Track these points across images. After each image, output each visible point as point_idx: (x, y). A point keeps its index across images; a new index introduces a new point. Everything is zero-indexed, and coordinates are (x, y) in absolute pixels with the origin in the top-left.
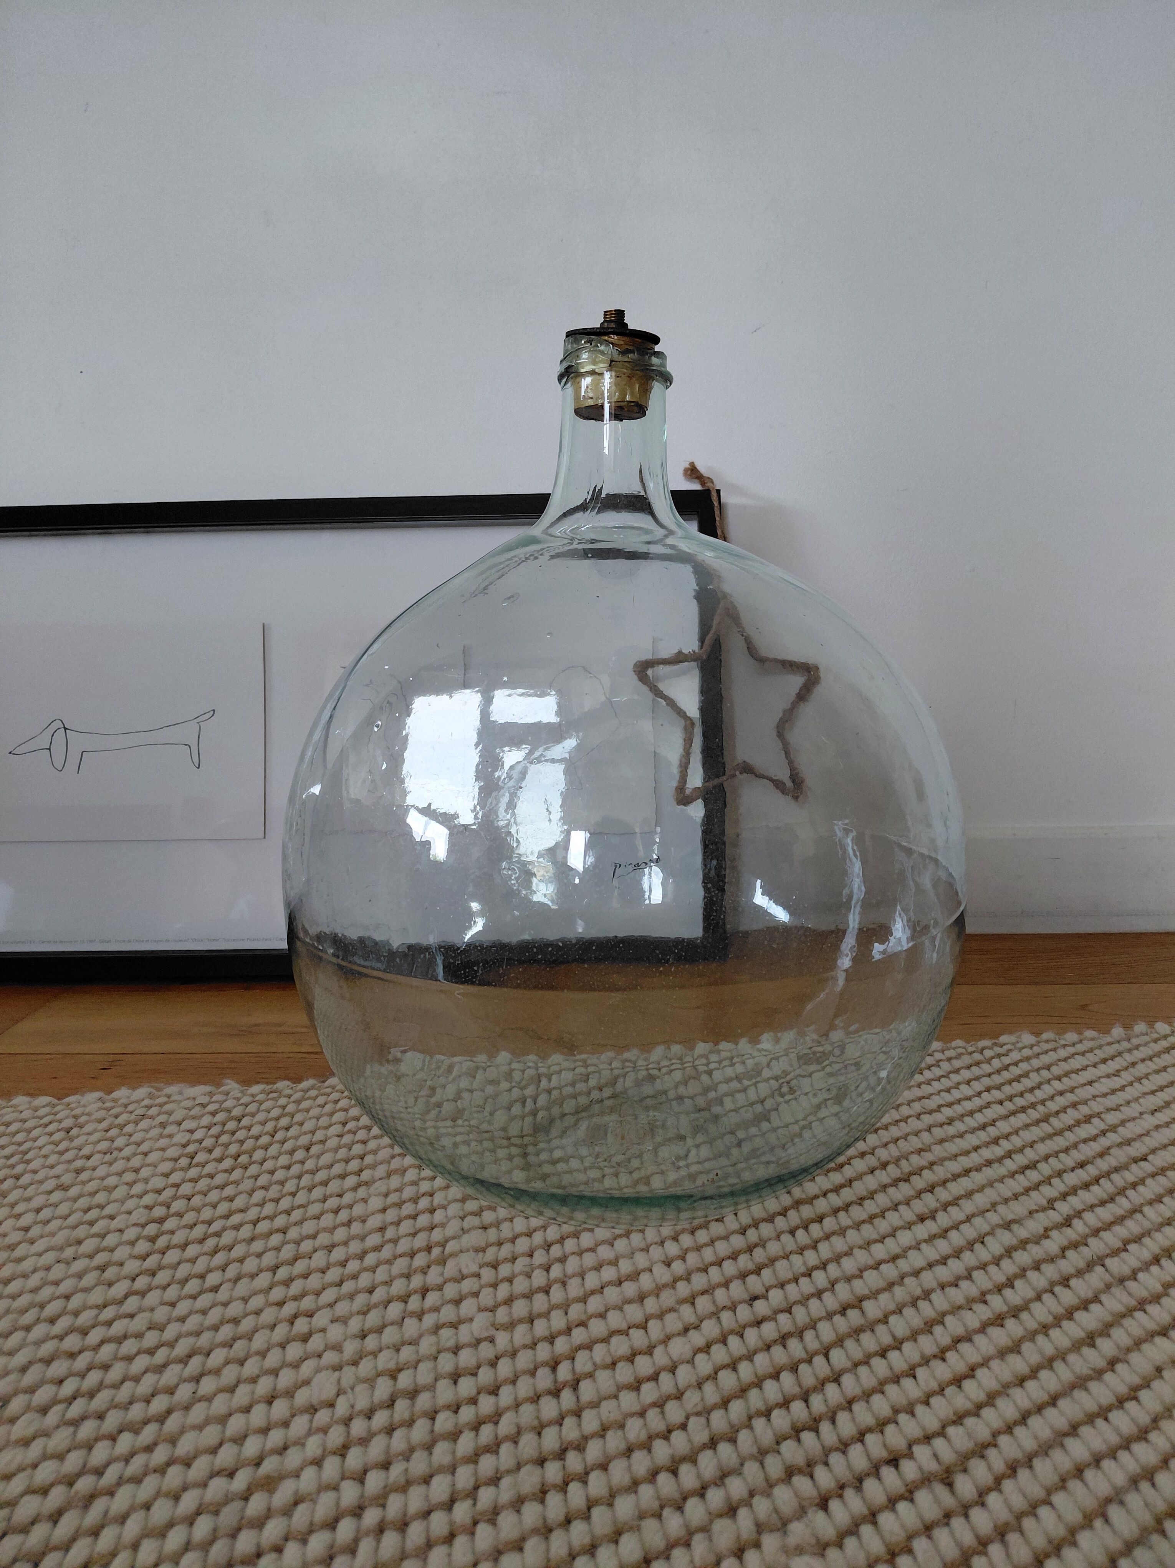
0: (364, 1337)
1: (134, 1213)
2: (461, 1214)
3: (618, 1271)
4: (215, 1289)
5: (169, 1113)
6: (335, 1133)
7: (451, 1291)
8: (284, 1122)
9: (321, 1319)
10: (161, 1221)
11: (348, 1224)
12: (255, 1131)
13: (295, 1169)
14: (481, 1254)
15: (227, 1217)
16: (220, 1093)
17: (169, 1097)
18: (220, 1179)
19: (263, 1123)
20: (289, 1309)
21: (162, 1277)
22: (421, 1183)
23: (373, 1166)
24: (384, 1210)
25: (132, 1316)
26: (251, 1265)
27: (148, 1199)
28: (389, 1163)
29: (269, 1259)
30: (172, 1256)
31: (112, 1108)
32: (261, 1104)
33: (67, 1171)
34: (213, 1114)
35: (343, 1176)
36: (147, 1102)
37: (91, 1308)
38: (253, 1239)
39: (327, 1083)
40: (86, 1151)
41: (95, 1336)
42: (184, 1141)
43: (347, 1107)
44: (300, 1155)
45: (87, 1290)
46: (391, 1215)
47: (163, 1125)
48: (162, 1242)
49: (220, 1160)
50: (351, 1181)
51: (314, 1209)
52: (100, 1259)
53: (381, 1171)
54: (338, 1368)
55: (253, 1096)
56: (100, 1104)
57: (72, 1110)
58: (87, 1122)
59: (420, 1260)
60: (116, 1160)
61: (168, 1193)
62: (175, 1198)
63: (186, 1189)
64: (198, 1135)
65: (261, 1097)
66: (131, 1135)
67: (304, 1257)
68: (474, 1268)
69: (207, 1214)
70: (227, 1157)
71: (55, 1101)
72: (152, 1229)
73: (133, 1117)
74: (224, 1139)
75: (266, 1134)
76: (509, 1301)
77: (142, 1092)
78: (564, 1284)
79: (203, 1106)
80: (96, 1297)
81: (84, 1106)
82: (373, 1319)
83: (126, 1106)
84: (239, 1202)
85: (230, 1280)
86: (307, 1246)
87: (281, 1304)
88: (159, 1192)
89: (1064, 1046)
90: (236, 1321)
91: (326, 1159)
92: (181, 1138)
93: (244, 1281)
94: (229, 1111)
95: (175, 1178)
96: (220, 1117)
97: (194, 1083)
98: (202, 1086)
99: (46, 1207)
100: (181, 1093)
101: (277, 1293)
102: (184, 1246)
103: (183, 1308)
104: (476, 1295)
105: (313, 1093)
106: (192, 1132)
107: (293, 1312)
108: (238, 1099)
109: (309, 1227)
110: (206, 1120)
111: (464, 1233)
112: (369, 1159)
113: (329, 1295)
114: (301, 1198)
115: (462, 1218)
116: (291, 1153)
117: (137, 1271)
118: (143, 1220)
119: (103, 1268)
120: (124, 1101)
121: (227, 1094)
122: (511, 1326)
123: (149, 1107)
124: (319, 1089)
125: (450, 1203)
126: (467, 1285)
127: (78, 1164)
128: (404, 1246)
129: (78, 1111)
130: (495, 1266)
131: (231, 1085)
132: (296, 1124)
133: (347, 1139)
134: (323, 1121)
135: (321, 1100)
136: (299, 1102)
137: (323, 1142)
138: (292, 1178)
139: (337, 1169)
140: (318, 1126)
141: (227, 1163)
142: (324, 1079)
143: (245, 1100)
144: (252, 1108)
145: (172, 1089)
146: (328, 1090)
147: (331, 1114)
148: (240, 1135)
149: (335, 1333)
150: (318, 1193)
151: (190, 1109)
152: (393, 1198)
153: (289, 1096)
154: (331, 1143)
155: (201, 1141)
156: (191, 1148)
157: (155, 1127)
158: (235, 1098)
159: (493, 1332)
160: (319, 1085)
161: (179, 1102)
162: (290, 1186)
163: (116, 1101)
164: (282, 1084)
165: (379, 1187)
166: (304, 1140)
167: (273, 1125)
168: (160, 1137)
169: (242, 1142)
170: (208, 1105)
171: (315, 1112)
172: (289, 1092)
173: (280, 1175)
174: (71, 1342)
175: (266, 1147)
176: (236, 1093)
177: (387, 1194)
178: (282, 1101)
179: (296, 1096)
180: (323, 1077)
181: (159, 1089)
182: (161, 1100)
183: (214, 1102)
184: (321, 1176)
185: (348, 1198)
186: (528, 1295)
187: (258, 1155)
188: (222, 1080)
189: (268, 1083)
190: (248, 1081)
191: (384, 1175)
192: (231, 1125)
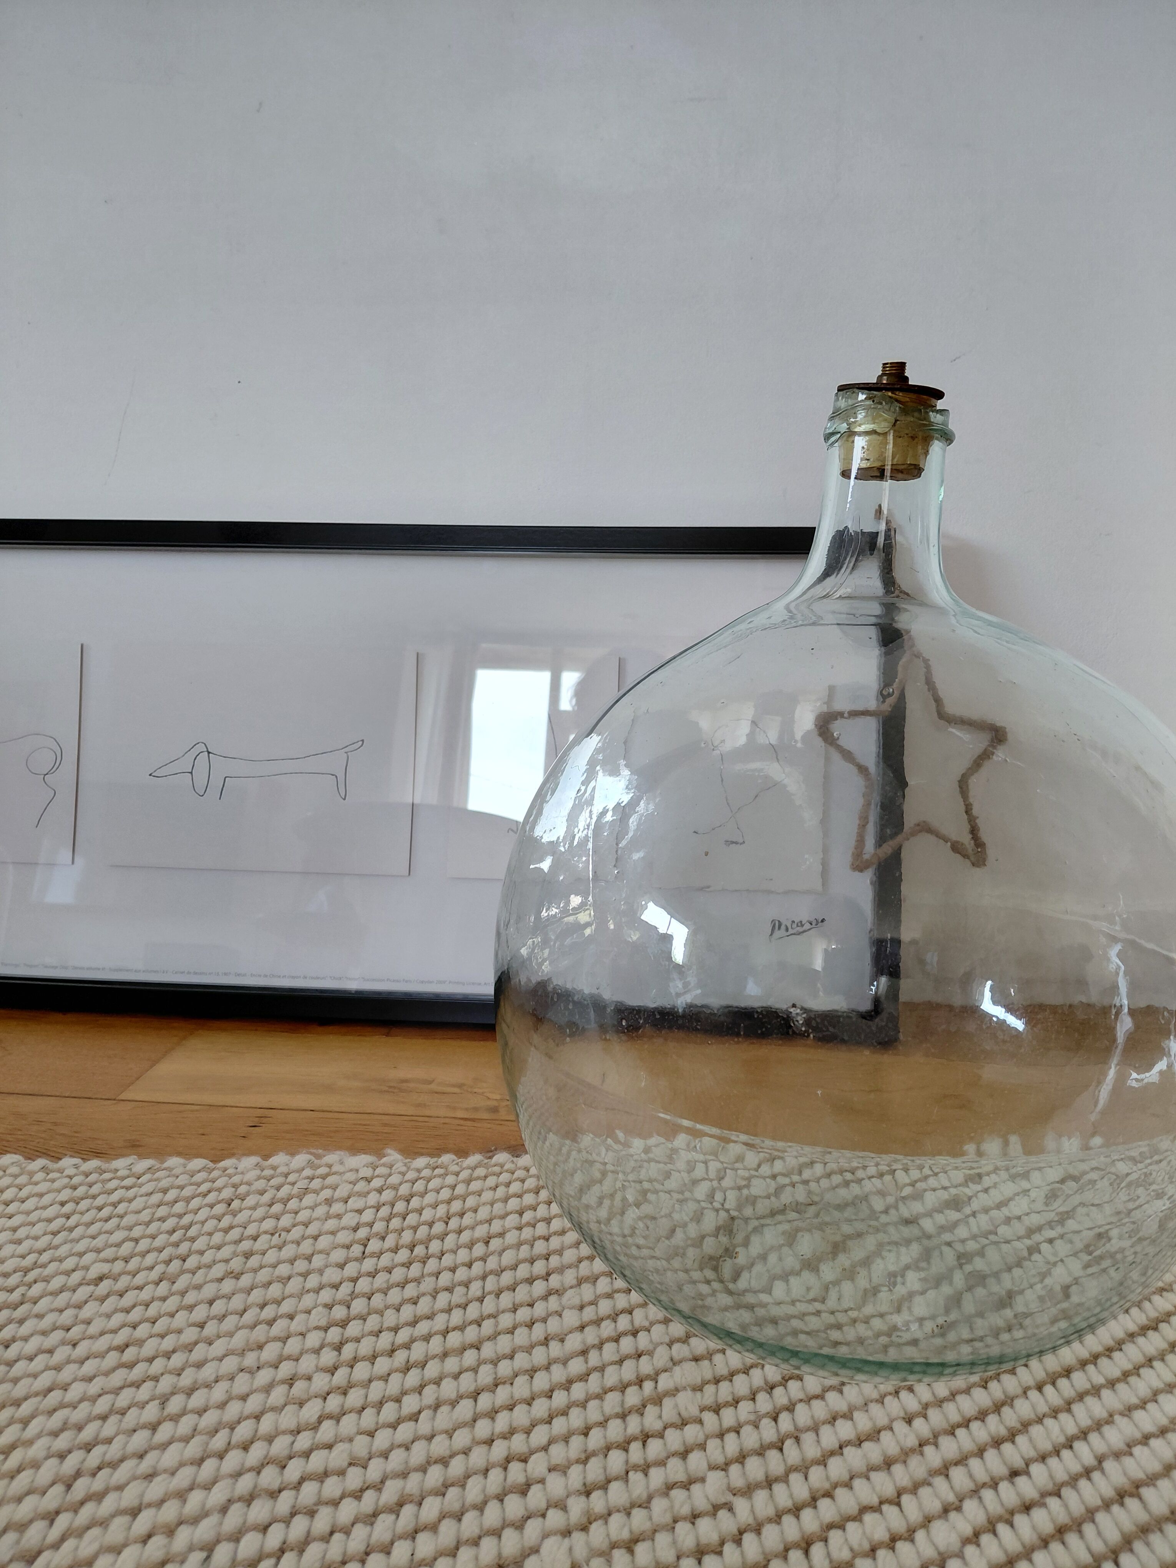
0: (588, 1494)
1: (313, 1312)
2: (667, 1339)
3: (856, 1427)
4: (415, 1417)
5: (335, 1188)
6: (513, 1225)
7: (674, 1439)
8: (456, 1206)
9: (538, 1465)
10: (344, 1324)
11: (546, 1342)
12: (427, 1215)
13: (477, 1268)
14: (699, 1394)
15: (414, 1323)
16: (384, 1165)
17: (330, 1166)
18: (398, 1274)
19: (435, 1206)
20: (499, 1450)
21: (355, 1398)
22: (616, 1296)
23: (561, 1270)
24: (582, 1328)
25: (330, 1447)
26: (448, 1389)
27: (326, 1295)
28: (577, 1267)
29: (467, 1383)
30: (361, 1371)
31: (272, 1177)
32: (428, 1182)
33: (235, 1254)
34: (380, 1191)
35: (530, 1281)
36: (308, 1172)
37: (284, 1433)
38: (445, 1355)
39: (494, 1161)
40: (251, 1230)
41: (294, 1470)
42: (353, 1224)
43: (519, 1192)
44: (479, 1250)
45: (278, 1409)
46: (591, 1335)
47: (329, 1202)
48: (348, 1351)
49: (395, 1250)
50: (539, 1287)
51: (506, 1320)
52: (286, 1369)
53: (570, 1277)
54: (567, 1533)
55: (419, 1171)
56: (258, 1172)
57: (229, 1177)
58: (248, 1194)
59: (633, 1397)
60: (285, 1243)
61: (345, 1289)
62: (353, 1295)
63: (363, 1285)
64: (368, 1216)
65: (426, 1173)
66: (296, 1213)
67: (504, 1383)
68: (694, 1412)
69: (390, 1319)
70: (402, 1247)
71: (210, 1165)
72: (334, 1334)
73: (295, 1191)
74: (395, 1223)
75: (439, 1220)
76: (741, 1458)
77: (301, 1159)
78: (797, 1440)
79: (368, 1180)
80: (288, 1419)
81: (242, 1173)
82: (594, 1470)
83: (286, 1175)
84: (424, 1306)
85: (429, 1407)
86: (505, 1368)
87: (490, 1442)
88: (336, 1286)
90: (444, 1461)
91: (508, 1258)
92: (350, 1220)
93: (444, 1409)
94: (395, 1188)
95: (351, 1269)
96: (387, 1195)
97: (354, 1150)
98: (363, 1156)
99: (219, 1298)
100: (341, 1163)
101: (483, 1428)
102: (373, 1358)
103: (383, 1439)
104: (703, 1447)
105: (481, 1172)
106: (360, 1212)
107: (505, 1454)
108: (404, 1174)
109: (504, 1343)
110: (373, 1198)
111: (674, 1364)
112: (554, 1261)
113: (540, 1436)
114: (489, 1305)
115: (670, 1346)
116: (470, 1246)
117: (326, 1389)
118: (323, 1323)
119: (290, 1382)
120: (283, 1169)
121: (391, 1167)
122: (748, 1491)
123: (312, 1179)
124: (486, 1166)
125: (652, 1324)
126: (691, 1433)
127: (246, 1245)
128: (612, 1376)
129: (236, 1179)
130: (716, 1411)
131: (393, 1156)
132: (469, 1210)
133: (527, 1233)
134: (498, 1208)
135: (491, 1181)
136: (468, 1182)
137: (502, 1235)
138: (476, 1279)
139: (523, 1271)
140: (493, 1214)
141: (403, 1255)
142: (491, 1154)
143: (411, 1175)
144: (419, 1186)
145: (332, 1158)
146: (497, 1169)
147: (506, 1200)
148: (412, 1219)
149: (556, 1485)
150: (506, 1299)
151: (354, 1183)
152: (589, 1313)
153: (457, 1174)
154: (511, 1237)
155: (371, 1225)
156: (362, 1233)
157: (320, 1204)
158: (399, 1173)
159: (729, 1497)
160: (486, 1161)
161: (342, 1174)
162: (475, 1289)
163: (274, 1168)
164: (446, 1158)
165: (571, 1297)
166: (481, 1231)
167: (445, 1210)
168: (328, 1217)
169: (415, 1229)
170: (372, 1179)
171: (487, 1196)
172: (455, 1168)
173: (462, 1274)
174: (269, 1477)
175: (442, 1237)
176: (399, 1166)
177: (582, 1308)
178: (450, 1180)
179: (464, 1175)
180: (489, 1151)
181: (319, 1157)
182: (323, 1171)
183: (378, 1176)
184: (507, 1278)
185: (540, 1309)
186: (761, 1452)
187: (435, 1246)
188: (383, 1149)
189: (431, 1155)
190: (410, 1152)
191: (574, 1282)
192: (400, 1206)
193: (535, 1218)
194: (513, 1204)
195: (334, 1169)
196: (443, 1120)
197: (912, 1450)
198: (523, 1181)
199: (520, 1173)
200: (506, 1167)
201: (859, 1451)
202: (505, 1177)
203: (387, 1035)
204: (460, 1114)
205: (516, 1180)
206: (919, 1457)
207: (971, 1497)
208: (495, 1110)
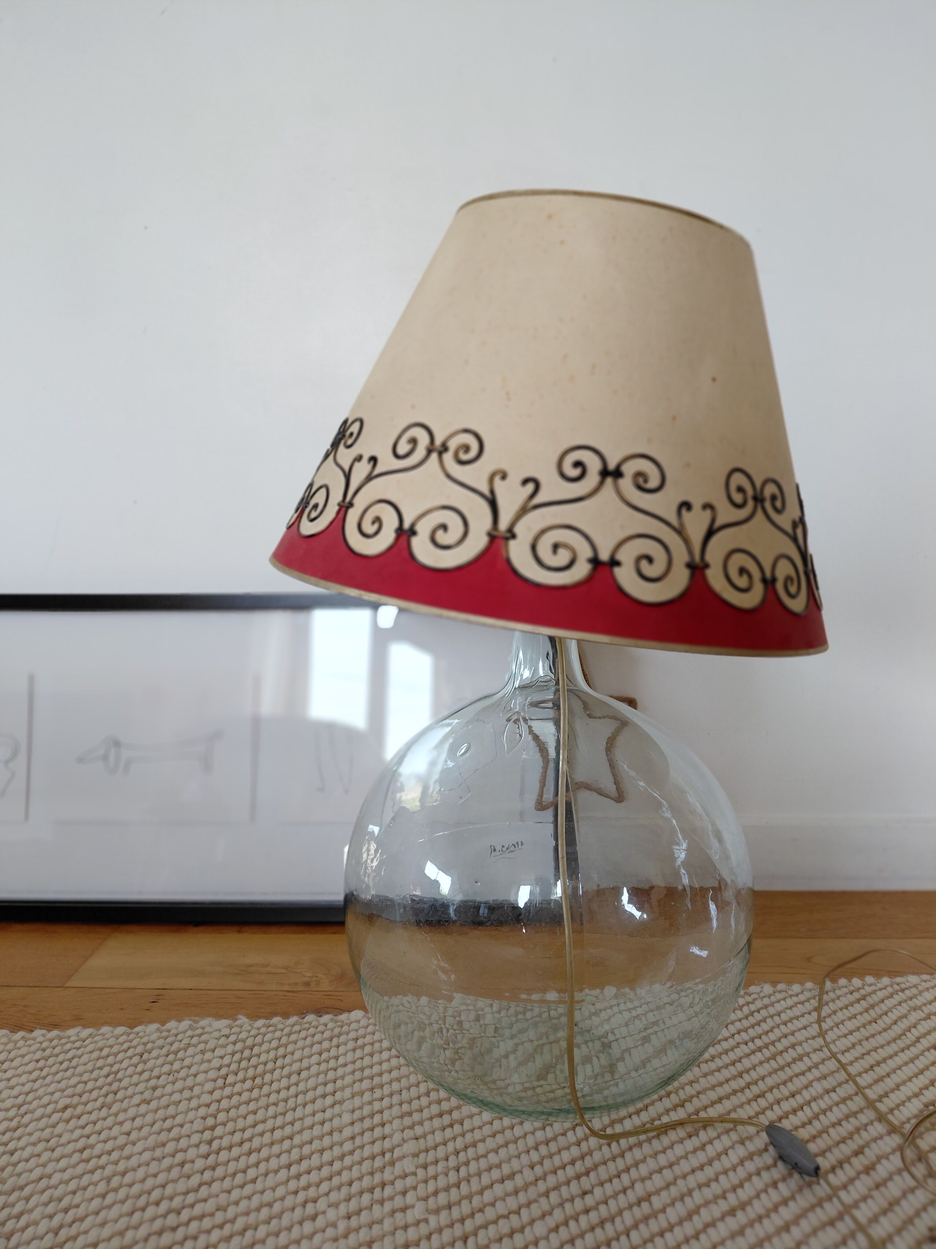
0: (349, 1218)
1: (195, 1122)
2: (401, 1127)
3: (502, 1172)
4: (254, 1181)
5: (206, 1042)
6: (315, 1062)
7: (399, 1185)
8: (281, 1051)
9: (322, 1204)
10: (213, 1128)
11: (331, 1133)
12: (263, 1058)
13: (293, 1090)
14: (416, 1158)
15: (254, 1126)
16: (237, 1026)
17: (203, 1028)
18: (245, 1096)
19: (268, 1052)
20: (301, 1196)
21: (220, 1171)
22: (374, 1103)
23: (343, 1089)
24: (353, 1123)
25: (205, 1200)
26: (274, 1163)
27: (202, 1111)
29: (284, 1159)
30: (224, 1156)
31: (167, 1037)
32: (264, 1035)
33: (147, 1089)
34: (234, 1043)
35: (324, 1096)
36: (189, 1033)
37: (179, 1194)
38: (272, 1144)
39: (306, 1020)
40: (156, 1072)
41: (185, 1215)
42: (218, 1065)
43: (321, 1040)
44: (294, 1078)
45: (175, 1181)
46: (357, 1128)
47: (203, 1052)
48: (216, 1144)
49: (244, 1081)
50: (329, 1100)
51: (308, 1121)
52: (179, 1157)
53: (348, 1092)
54: (335, 1240)
55: (259, 1029)
56: (158, 1034)
57: (141, 1038)
58: (152, 1049)
59: (378, 1162)
60: (176, 1080)
61: (214, 1107)
62: (219, 1111)
63: (224, 1104)
64: (227, 1060)
65: (263, 1030)
66: (183, 1060)
67: (306, 1158)
68: (412, 1169)
69: (241, 1123)
70: (248, 1079)
71: (129, 1030)
72: (207, 1135)
73: (182, 1045)
74: (244, 1064)
75: (270, 1061)
76: (436, 1193)
77: (185, 1024)
78: (469, 1181)
79: (227, 1037)
80: (181, 1186)
81: (149, 1035)
82: (353, 1205)
83: (176, 1035)
84: (260, 1115)
85: (262, 1175)
86: (306, 1150)
87: (296, 1193)
88: (208, 1106)
89: (791, 996)
90: (270, 1205)
91: (311, 1083)
92: (216, 1063)
93: (271, 1176)
94: (244, 1041)
95: (217, 1095)
96: (239, 1046)
97: (218, 1018)
98: (224, 1020)
99: (138, 1117)
100: (210, 1026)
101: (293, 1185)
102: (230, 1148)
103: (235, 1194)
104: (415, 1188)
105: (297, 1028)
106: (222, 1057)
107: (304, 1199)
108: (249, 1031)
109: (306, 1135)
110: (230, 1048)
111: (404, 1142)
112: (339, 1083)
113: (324, 1187)
114: (299, 1113)
115: (403, 1131)
116: (289, 1076)
117: (203, 1167)
118: (201, 1128)
119: (182, 1164)
120: (174, 1031)
121: (241, 1027)
122: (437, 1211)
123: (192, 1037)
124: (301, 1024)
125: (393, 1119)
126: (409, 1181)
127: (153, 1082)
128: (367, 1151)
129: (145, 1039)
130: (425, 1167)
131: (243, 1020)
132: (289, 1053)
133: (323, 1067)
134: (307, 1051)
135: (303, 1034)
136: (289, 1035)
137: (308, 1068)
138: (292, 1097)
139: (320, 1091)
140: (304, 1055)
141: (248, 1084)
142: (303, 1016)
143: (253, 1032)
144: (259, 1039)
145: (204, 1022)
146: (307, 1026)
147: (312, 1046)
148: (254, 1061)
149: (331, 1214)
150: (309, 1109)
151: (218, 1039)
152: (357, 1115)
153: (282, 1030)
154: (314, 1069)
155: (229, 1066)
156: (224, 1071)
157: (198, 1054)
158: (246, 1031)
159: (427, 1216)
160: (300, 1020)
161: (210, 1033)
162: (291, 1103)
163: (169, 1031)
164: (276, 1020)
165: (347, 1105)
166: (296, 1067)
167: (274, 1054)
168: (202, 1062)
169: (256, 1067)
170: (230, 1036)
171: (300, 1044)
172: (280, 1026)
173: (283, 1094)
174: (172, 1220)
175: (272, 1071)
176: (247, 1027)
177: (353, 1111)
178: (278, 1034)
179: (286, 1031)
180: (302, 1014)
181: (196, 1022)
182: (199, 1031)
183: (233, 1034)
184: (310, 1095)
185: (328, 1114)
186: (447, 1189)
187: (268, 1077)
188: (236, 1015)
189: (267, 1018)
190: (253, 1016)
191: (350, 1096)
192: (247, 1053)
193: (329, 1056)
194: (316, 1048)
195: (206, 1030)
196: (274, 993)
197: (531, 1184)
198: (323, 1033)
199: (321, 1028)
200: (313, 1024)
201: (502, 1186)
202: (312, 1031)
203: (239, 932)
204: (286, 988)
205: (319, 1032)
206: (534, 1187)
207: (558, 1207)
208: (308, 984)
